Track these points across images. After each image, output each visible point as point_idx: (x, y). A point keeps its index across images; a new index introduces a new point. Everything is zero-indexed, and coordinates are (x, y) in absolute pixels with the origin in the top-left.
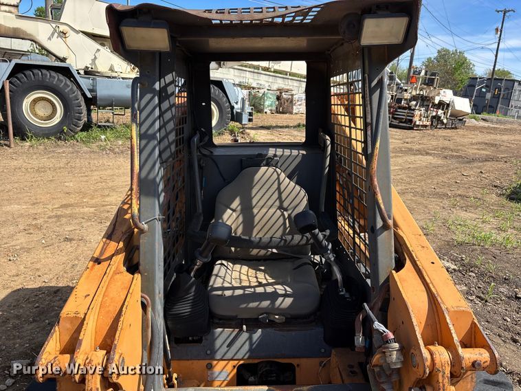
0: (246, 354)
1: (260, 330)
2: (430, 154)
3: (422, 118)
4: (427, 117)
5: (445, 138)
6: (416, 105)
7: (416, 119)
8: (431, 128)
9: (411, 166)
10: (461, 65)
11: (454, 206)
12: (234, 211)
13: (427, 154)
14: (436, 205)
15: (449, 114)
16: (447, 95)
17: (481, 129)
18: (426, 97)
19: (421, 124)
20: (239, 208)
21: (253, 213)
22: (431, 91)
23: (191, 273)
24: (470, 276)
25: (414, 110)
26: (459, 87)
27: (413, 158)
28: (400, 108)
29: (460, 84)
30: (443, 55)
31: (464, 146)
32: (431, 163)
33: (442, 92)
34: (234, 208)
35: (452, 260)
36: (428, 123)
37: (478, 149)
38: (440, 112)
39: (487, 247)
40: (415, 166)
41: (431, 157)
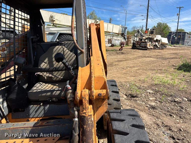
0: (42, 115)
1: (48, 105)
2: (152, 57)
3: (150, 45)
4: (152, 45)
5: (158, 52)
6: (148, 41)
7: (148, 46)
8: (154, 49)
9: (144, 61)
10: (166, 28)
11: (157, 73)
12: (46, 63)
13: (151, 57)
14: (150, 72)
15: (160, 44)
16: (159, 37)
17: (172, 49)
18: (151, 38)
19: (150, 48)
20: (48, 62)
21: (53, 64)
22: (153, 36)
23: (15, 82)
24: (157, 95)
25: (147, 43)
26: (165, 36)
27: (145, 59)
28: (142, 42)
29: (165, 35)
30: (159, 25)
31: (165, 54)
32: (151, 60)
33: (157, 36)
34: (46, 62)
35: (152, 90)
36: (153, 48)
37: (170, 55)
38: (157, 43)
39: (166, 85)
40: (145, 61)
41: (152, 58)
